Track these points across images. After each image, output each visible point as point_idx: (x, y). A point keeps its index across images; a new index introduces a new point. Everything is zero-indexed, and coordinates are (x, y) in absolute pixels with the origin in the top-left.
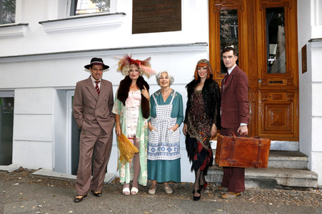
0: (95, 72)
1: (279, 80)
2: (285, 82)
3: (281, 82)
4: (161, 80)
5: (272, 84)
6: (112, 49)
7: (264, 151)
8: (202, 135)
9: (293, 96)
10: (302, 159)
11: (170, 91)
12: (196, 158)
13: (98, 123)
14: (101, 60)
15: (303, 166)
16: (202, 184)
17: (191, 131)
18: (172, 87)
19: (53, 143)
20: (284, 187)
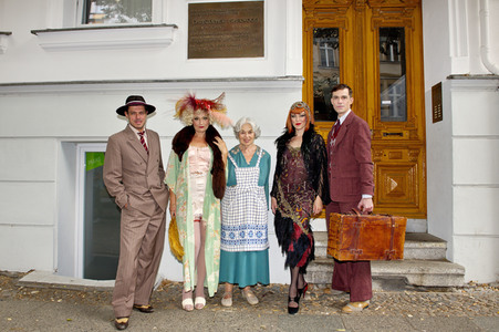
0: (133, 117)
1: (398, 131)
2: (406, 134)
3: (400, 134)
4: (242, 136)
5: (388, 137)
6: (156, 81)
7: (399, 235)
8: (300, 213)
9: (417, 155)
10: (438, 245)
11: (254, 148)
12: (292, 248)
13: (152, 197)
14: (141, 99)
15: (439, 256)
16: (301, 287)
17: (282, 207)
18: (256, 142)
19: (56, 227)
20: (417, 287)
